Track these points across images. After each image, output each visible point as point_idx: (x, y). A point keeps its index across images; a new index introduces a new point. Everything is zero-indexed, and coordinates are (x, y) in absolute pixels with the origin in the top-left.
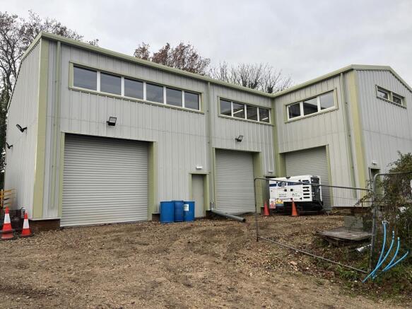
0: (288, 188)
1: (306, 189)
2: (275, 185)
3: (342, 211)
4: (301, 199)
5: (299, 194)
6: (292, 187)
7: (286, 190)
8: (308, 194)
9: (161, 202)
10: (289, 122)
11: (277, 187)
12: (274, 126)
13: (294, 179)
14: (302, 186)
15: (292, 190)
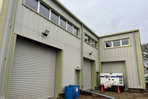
0: (111, 79)
1: (121, 80)
2: (104, 77)
3: (136, 91)
4: (118, 84)
5: (117, 82)
6: (113, 78)
7: (110, 80)
8: (122, 82)
9: (65, 87)
10: (106, 49)
11: (105, 77)
12: (98, 49)
13: (114, 75)
14: (119, 78)
15: (113, 80)
